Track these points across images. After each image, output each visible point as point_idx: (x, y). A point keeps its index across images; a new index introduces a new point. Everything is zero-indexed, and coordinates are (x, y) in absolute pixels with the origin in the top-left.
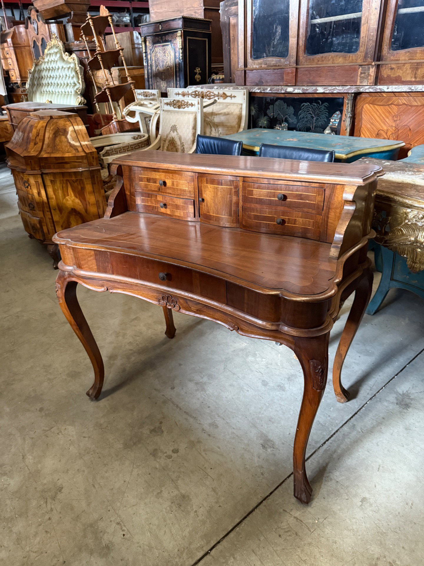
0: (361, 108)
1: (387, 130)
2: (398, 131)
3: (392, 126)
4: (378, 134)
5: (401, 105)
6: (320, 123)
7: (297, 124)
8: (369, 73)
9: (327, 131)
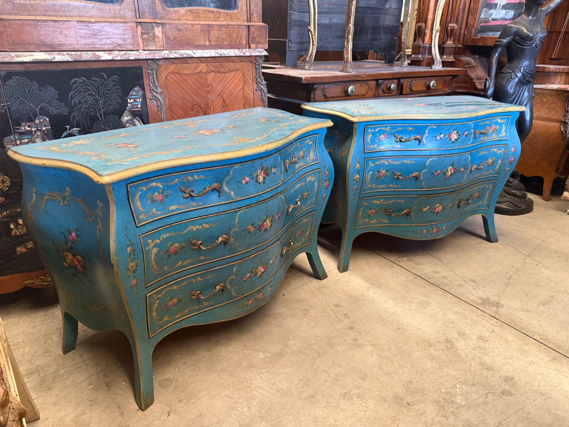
0: (163, 79)
2: (213, 103)
4: (192, 110)
5: (210, 73)
6: (111, 107)
7: (69, 115)
8: (154, 34)
9: (126, 118)
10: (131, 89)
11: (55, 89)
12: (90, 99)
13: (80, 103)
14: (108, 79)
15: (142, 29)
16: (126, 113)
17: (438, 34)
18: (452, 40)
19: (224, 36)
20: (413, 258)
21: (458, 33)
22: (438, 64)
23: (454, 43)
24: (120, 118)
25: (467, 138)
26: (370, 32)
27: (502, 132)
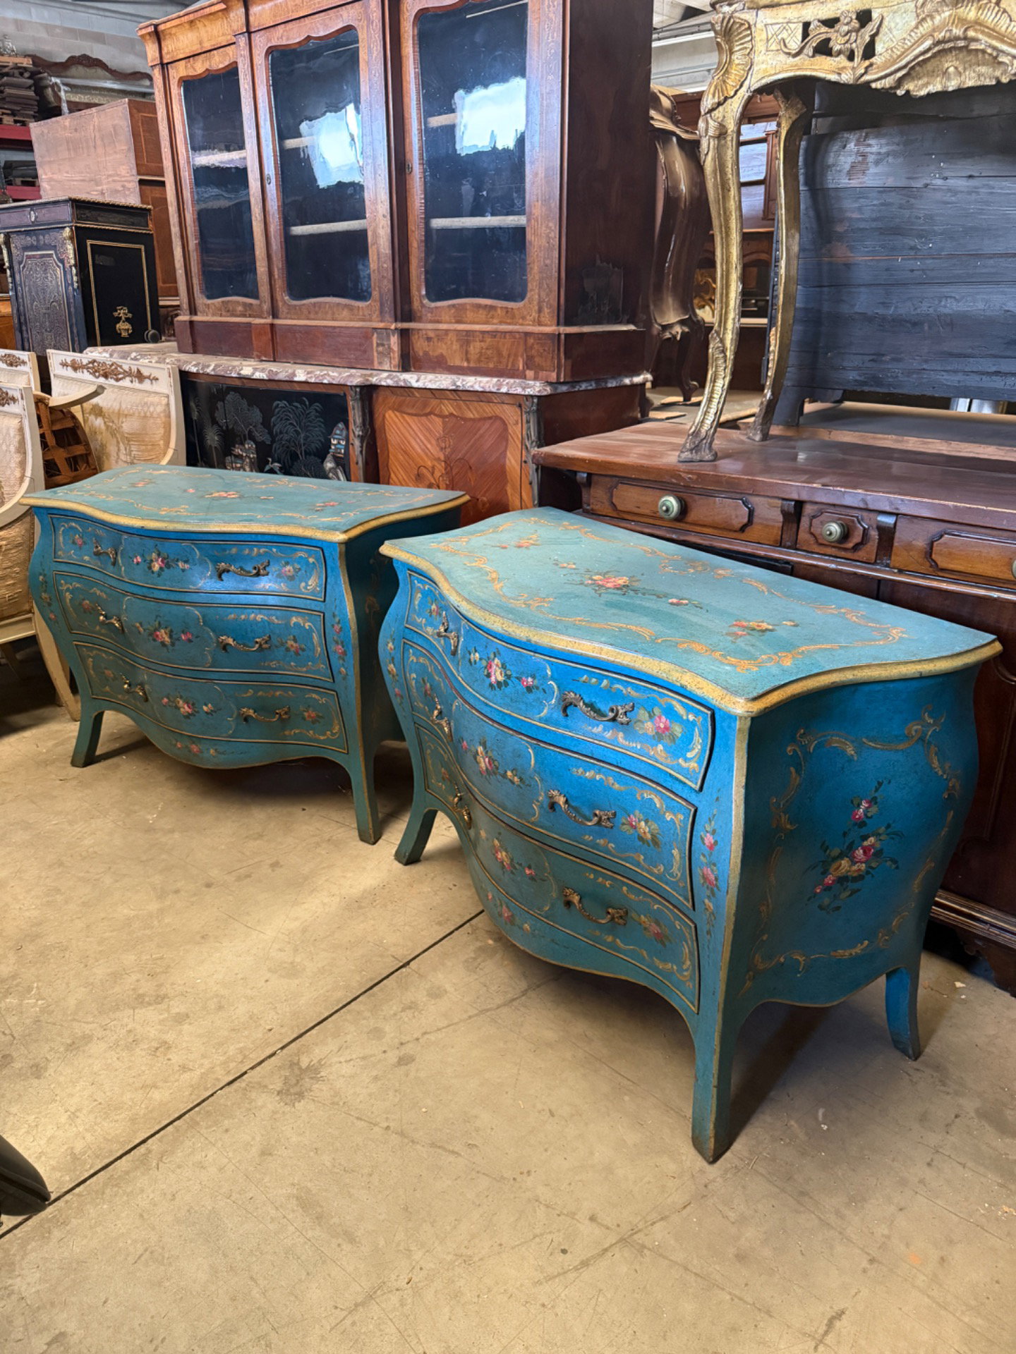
0: (381, 419)
1: (433, 467)
2: (451, 469)
3: (439, 459)
4: (418, 475)
5: (446, 417)
6: (313, 445)
7: (271, 446)
8: (389, 345)
9: (329, 465)
10: (335, 425)
11: (261, 411)
12: (291, 429)
13: (281, 433)
14: (310, 405)
15: (378, 338)
16: (329, 457)
19: (489, 352)
24: (322, 462)
25: (531, 697)
27: (689, 755)
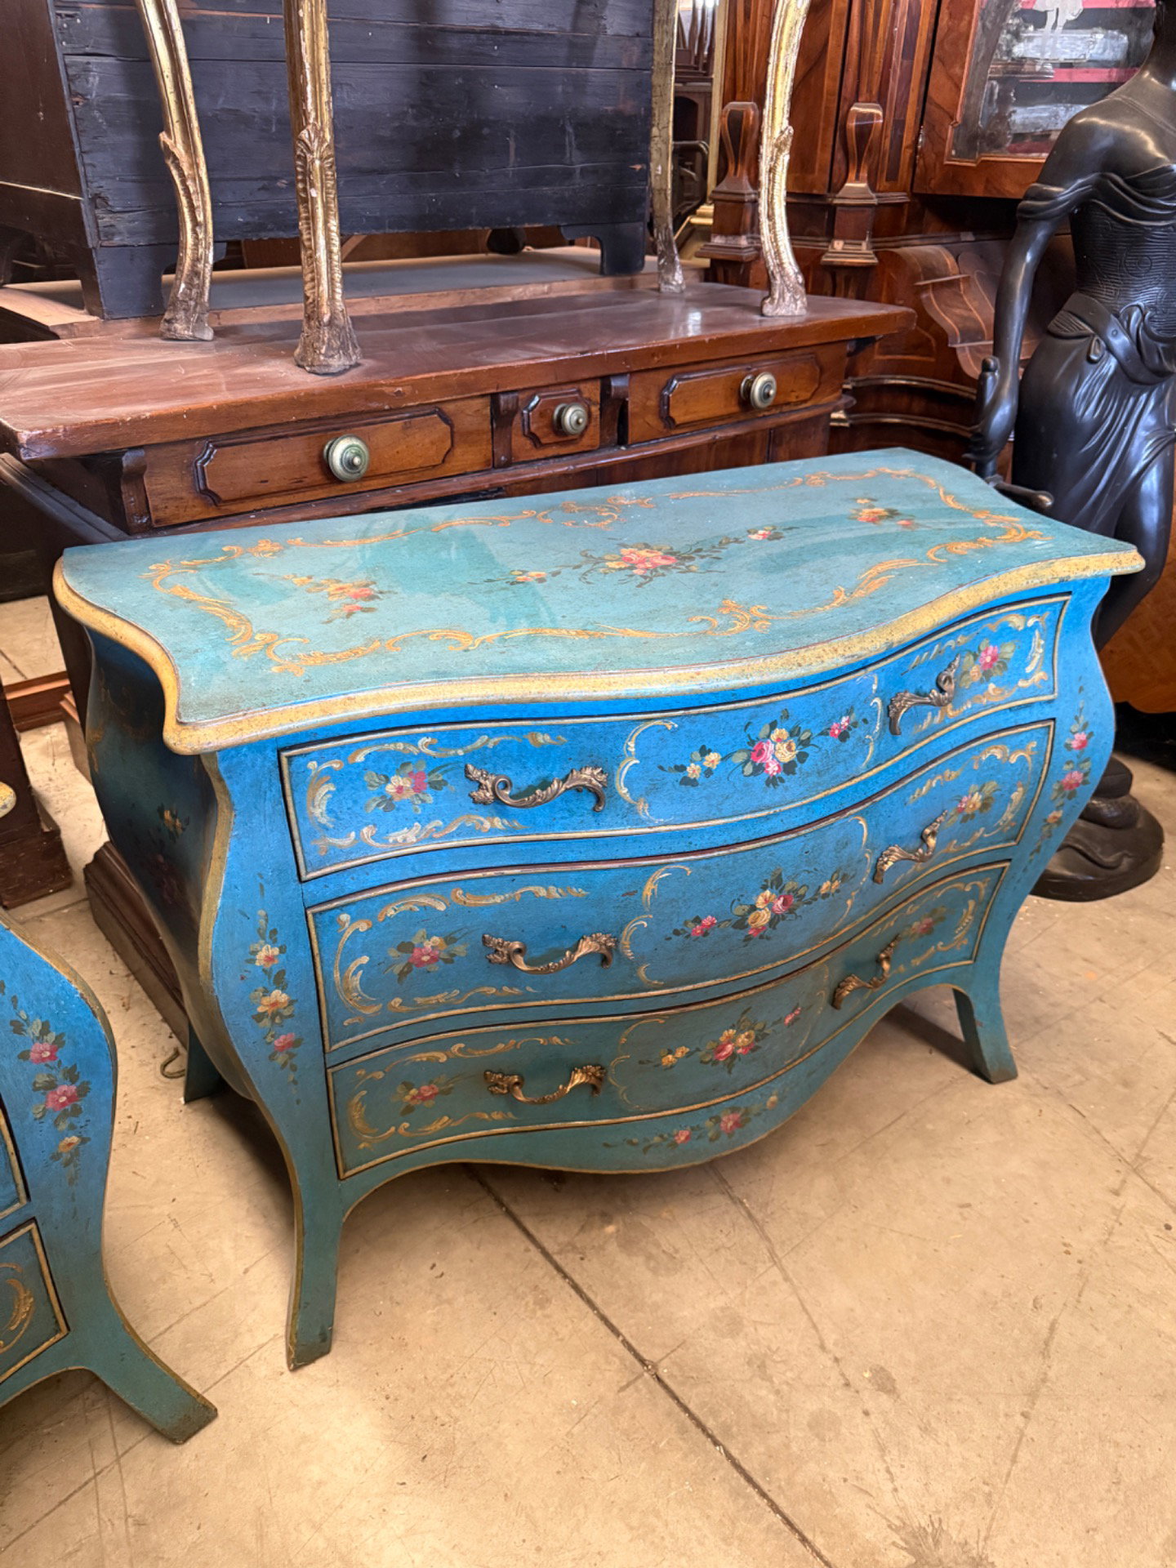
17: (785, 158)
18: (864, 174)
20: (646, 1222)
21: (887, 143)
22: (788, 296)
23: (873, 186)
25: (850, 742)
26: (512, 144)
27: (1029, 669)
